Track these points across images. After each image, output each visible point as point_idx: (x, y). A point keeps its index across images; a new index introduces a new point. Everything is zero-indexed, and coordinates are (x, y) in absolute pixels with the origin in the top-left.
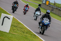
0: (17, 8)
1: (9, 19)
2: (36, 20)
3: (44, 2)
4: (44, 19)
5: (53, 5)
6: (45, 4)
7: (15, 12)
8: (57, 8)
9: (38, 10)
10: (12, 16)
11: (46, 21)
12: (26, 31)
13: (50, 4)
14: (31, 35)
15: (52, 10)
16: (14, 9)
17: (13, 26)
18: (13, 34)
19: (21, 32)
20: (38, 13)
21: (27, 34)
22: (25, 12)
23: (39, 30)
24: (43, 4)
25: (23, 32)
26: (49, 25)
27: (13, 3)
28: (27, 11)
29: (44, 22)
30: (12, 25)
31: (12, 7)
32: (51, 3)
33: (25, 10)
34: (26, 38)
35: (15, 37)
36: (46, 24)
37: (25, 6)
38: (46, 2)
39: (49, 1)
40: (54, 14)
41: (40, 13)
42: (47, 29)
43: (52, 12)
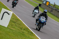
1: (9, 14)
2: (34, 17)
4: (41, 17)
5: (53, 6)
6: (45, 4)
8: (56, 10)
12: (24, 28)
13: (50, 5)
14: (28, 32)
15: (52, 11)
18: (11, 29)
19: (19, 28)
24: (43, 4)
25: (21, 29)
30: (11, 21)
34: (23, 34)
35: (13, 32)
39: (49, 2)
40: (53, 15)
42: (43, 26)
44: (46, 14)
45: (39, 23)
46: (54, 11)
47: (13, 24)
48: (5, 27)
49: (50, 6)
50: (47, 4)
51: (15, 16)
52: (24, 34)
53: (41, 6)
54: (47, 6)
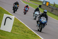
0: (18, 8)
1: (11, 19)
3: (44, 3)
4: (41, 18)
5: (53, 6)
6: (45, 5)
7: (16, 12)
8: (56, 9)
9: (37, 10)
10: (14, 17)
11: (43, 20)
12: (27, 31)
14: (32, 34)
15: (52, 11)
16: (15, 9)
17: (15, 26)
18: (15, 34)
20: (37, 13)
21: (28, 33)
22: (25, 12)
23: (37, 28)
24: (43, 5)
26: (46, 23)
27: (14, 4)
28: (27, 11)
29: (42, 21)
31: (13, 7)
32: (51, 4)
33: (25, 10)
35: (17, 36)
36: (43, 22)
37: (25, 7)
38: (46, 3)
39: (49, 2)
40: (54, 14)
41: (39, 13)
43: (52, 12)
44: (46, 14)
45: (40, 24)
46: (54, 10)
47: (16, 28)
48: (9, 32)
49: (50, 6)
50: (47, 4)
51: (17, 20)
52: (28, 37)
53: (41, 7)
54: (47, 6)
